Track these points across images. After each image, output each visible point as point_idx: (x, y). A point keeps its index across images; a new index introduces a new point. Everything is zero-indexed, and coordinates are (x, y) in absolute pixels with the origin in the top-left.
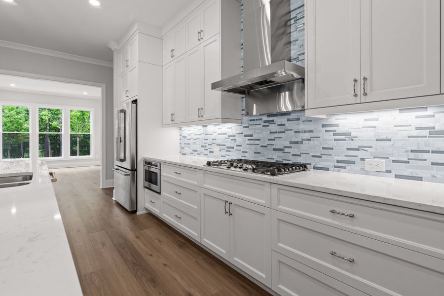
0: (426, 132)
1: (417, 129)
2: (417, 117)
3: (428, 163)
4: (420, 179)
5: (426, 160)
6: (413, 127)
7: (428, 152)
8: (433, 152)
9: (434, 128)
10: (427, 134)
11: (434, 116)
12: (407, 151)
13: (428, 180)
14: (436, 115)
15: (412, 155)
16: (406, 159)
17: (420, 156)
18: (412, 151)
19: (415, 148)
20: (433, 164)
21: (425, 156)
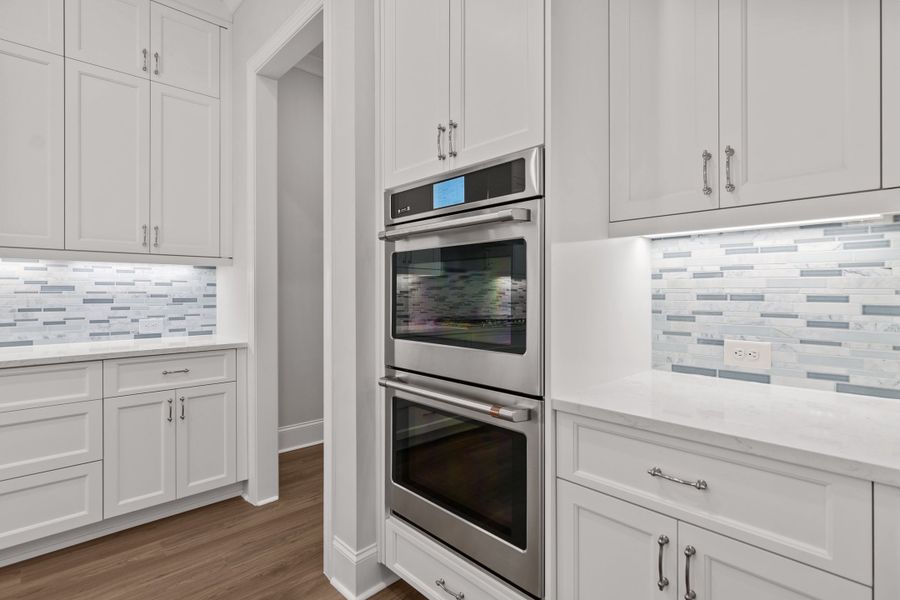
0: (37, 288)
1: (26, 283)
2: (26, 269)
3: (39, 323)
4: (30, 343)
5: (36, 320)
6: (21, 281)
7: (40, 310)
8: (45, 310)
9: (46, 283)
10: (39, 290)
11: (46, 269)
12: (13, 311)
13: (40, 343)
14: (49, 268)
15: (20, 316)
16: (11, 321)
17: (31, 315)
18: (19, 310)
19: (24, 307)
20: (45, 323)
21: (36, 315)
